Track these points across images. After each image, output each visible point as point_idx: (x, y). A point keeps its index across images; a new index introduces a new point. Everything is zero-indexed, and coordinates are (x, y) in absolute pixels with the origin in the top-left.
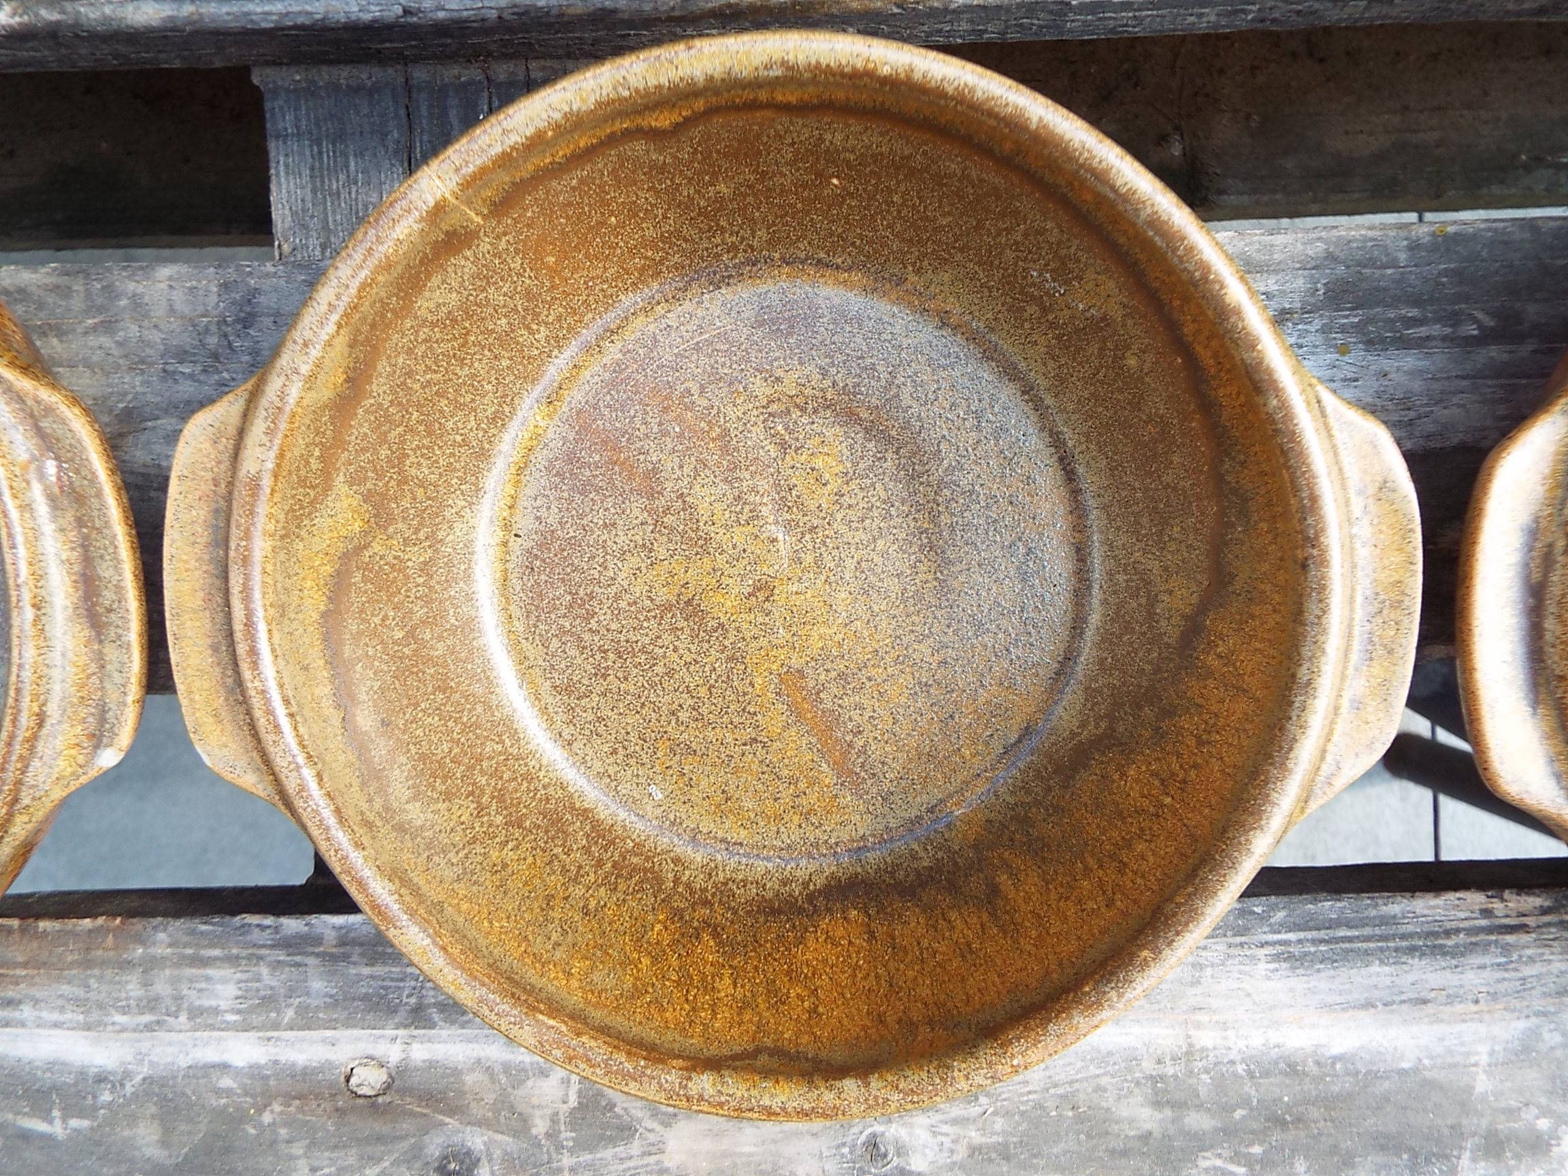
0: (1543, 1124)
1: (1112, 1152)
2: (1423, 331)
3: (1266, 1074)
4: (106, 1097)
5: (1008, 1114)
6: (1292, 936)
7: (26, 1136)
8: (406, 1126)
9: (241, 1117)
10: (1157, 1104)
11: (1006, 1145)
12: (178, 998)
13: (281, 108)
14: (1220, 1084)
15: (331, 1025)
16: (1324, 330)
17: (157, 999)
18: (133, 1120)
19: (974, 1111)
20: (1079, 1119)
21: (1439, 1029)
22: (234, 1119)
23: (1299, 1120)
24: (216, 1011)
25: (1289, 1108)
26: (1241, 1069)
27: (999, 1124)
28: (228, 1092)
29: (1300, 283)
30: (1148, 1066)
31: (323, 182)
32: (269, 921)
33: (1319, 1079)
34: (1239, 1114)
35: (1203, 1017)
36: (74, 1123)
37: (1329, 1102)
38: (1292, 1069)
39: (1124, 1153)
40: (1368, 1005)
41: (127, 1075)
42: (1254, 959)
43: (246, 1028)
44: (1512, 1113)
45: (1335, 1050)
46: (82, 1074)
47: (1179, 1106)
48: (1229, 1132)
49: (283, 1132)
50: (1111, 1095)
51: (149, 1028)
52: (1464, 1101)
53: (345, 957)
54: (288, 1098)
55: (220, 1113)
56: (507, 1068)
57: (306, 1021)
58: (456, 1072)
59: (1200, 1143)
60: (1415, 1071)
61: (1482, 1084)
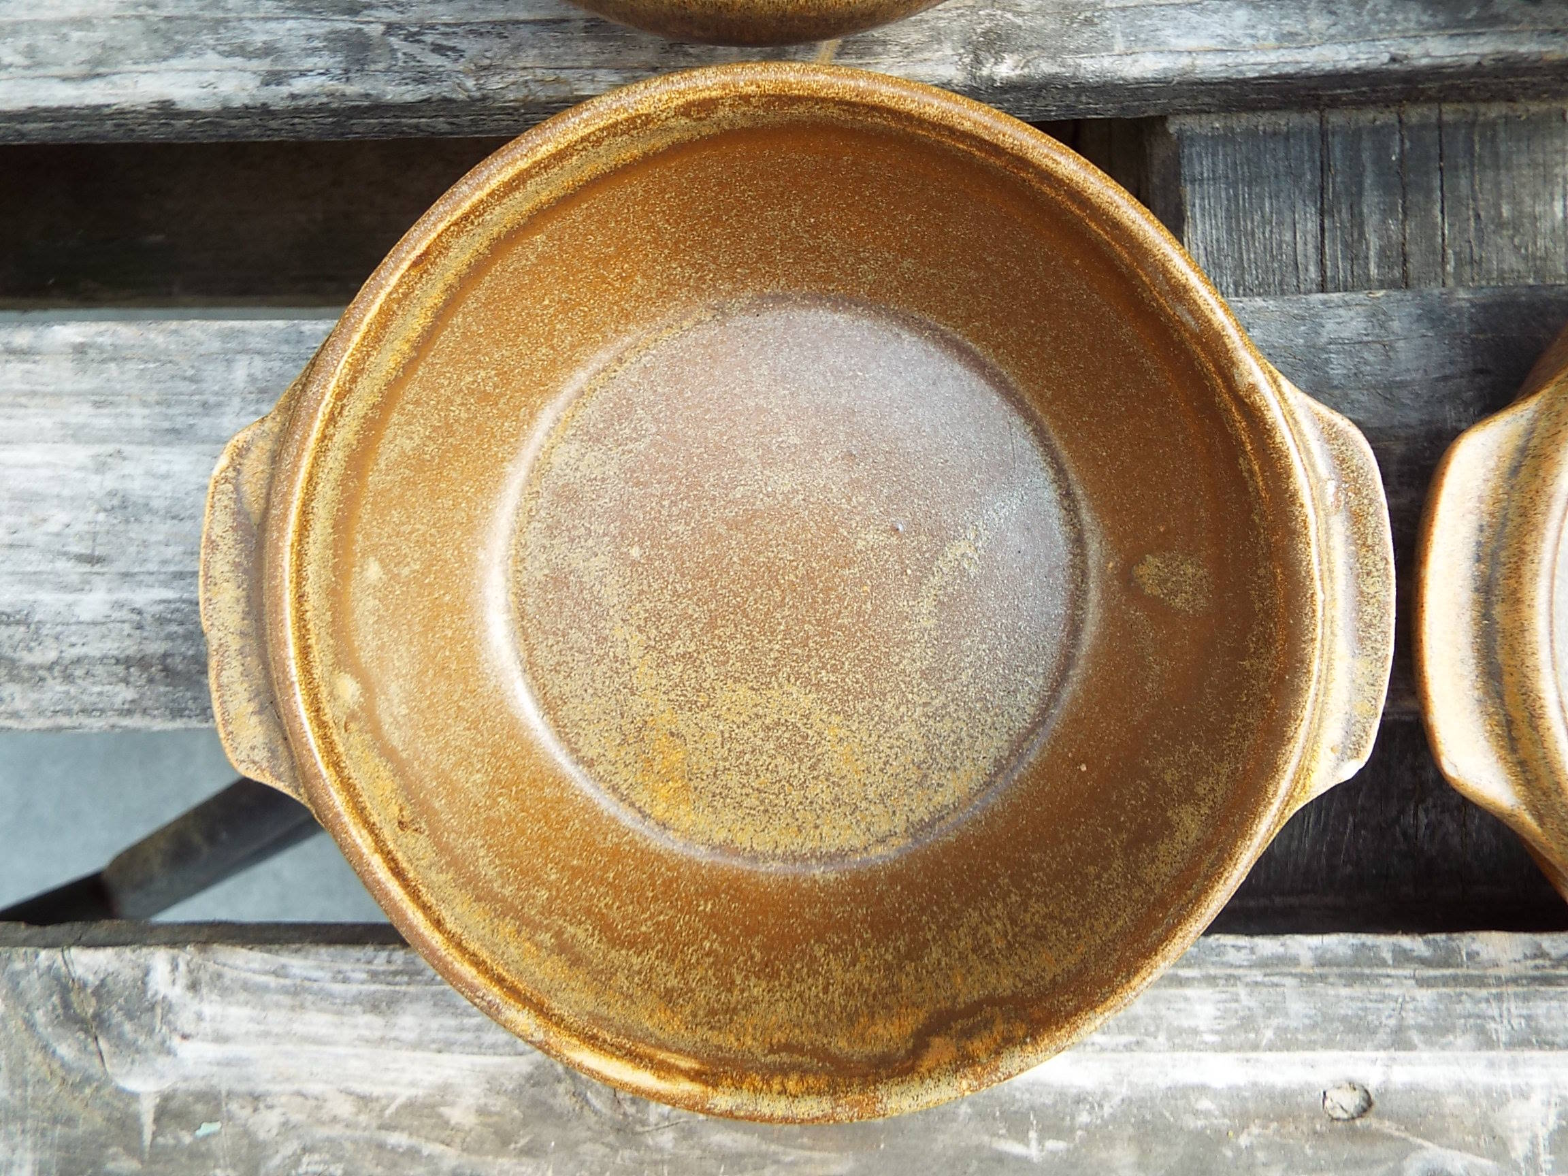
4: (1084, 1118)
7: (1000, 1159)
8: (1381, 1150)
9: (1219, 1138)
12: (1157, 1018)
13: (1199, 155)
15: (1311, 1046)
17: (1136, 1018)
18: (1110, 1140)
22: (1210, 1141)
24: (1195, 1032)
28: (1207, 1114)
31: (1238, 222)
32: (1243, 941)
36: (1051, 1144)
41: (1106, 1095)
43: (1226, 1048)
46: (1062, 1094)
49: (1261, 1156)
51: (1128, 1048)
53: (1323, 978)
54: (1266, 1119)
55: (1199, 1135)
56: (1488, 1092)
57: (1285, 1042)
58: (1436, 1095)
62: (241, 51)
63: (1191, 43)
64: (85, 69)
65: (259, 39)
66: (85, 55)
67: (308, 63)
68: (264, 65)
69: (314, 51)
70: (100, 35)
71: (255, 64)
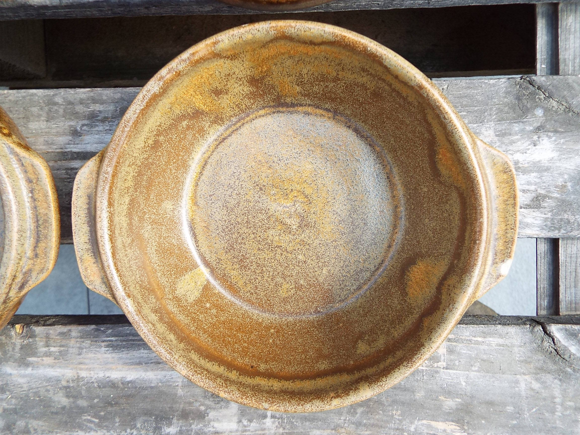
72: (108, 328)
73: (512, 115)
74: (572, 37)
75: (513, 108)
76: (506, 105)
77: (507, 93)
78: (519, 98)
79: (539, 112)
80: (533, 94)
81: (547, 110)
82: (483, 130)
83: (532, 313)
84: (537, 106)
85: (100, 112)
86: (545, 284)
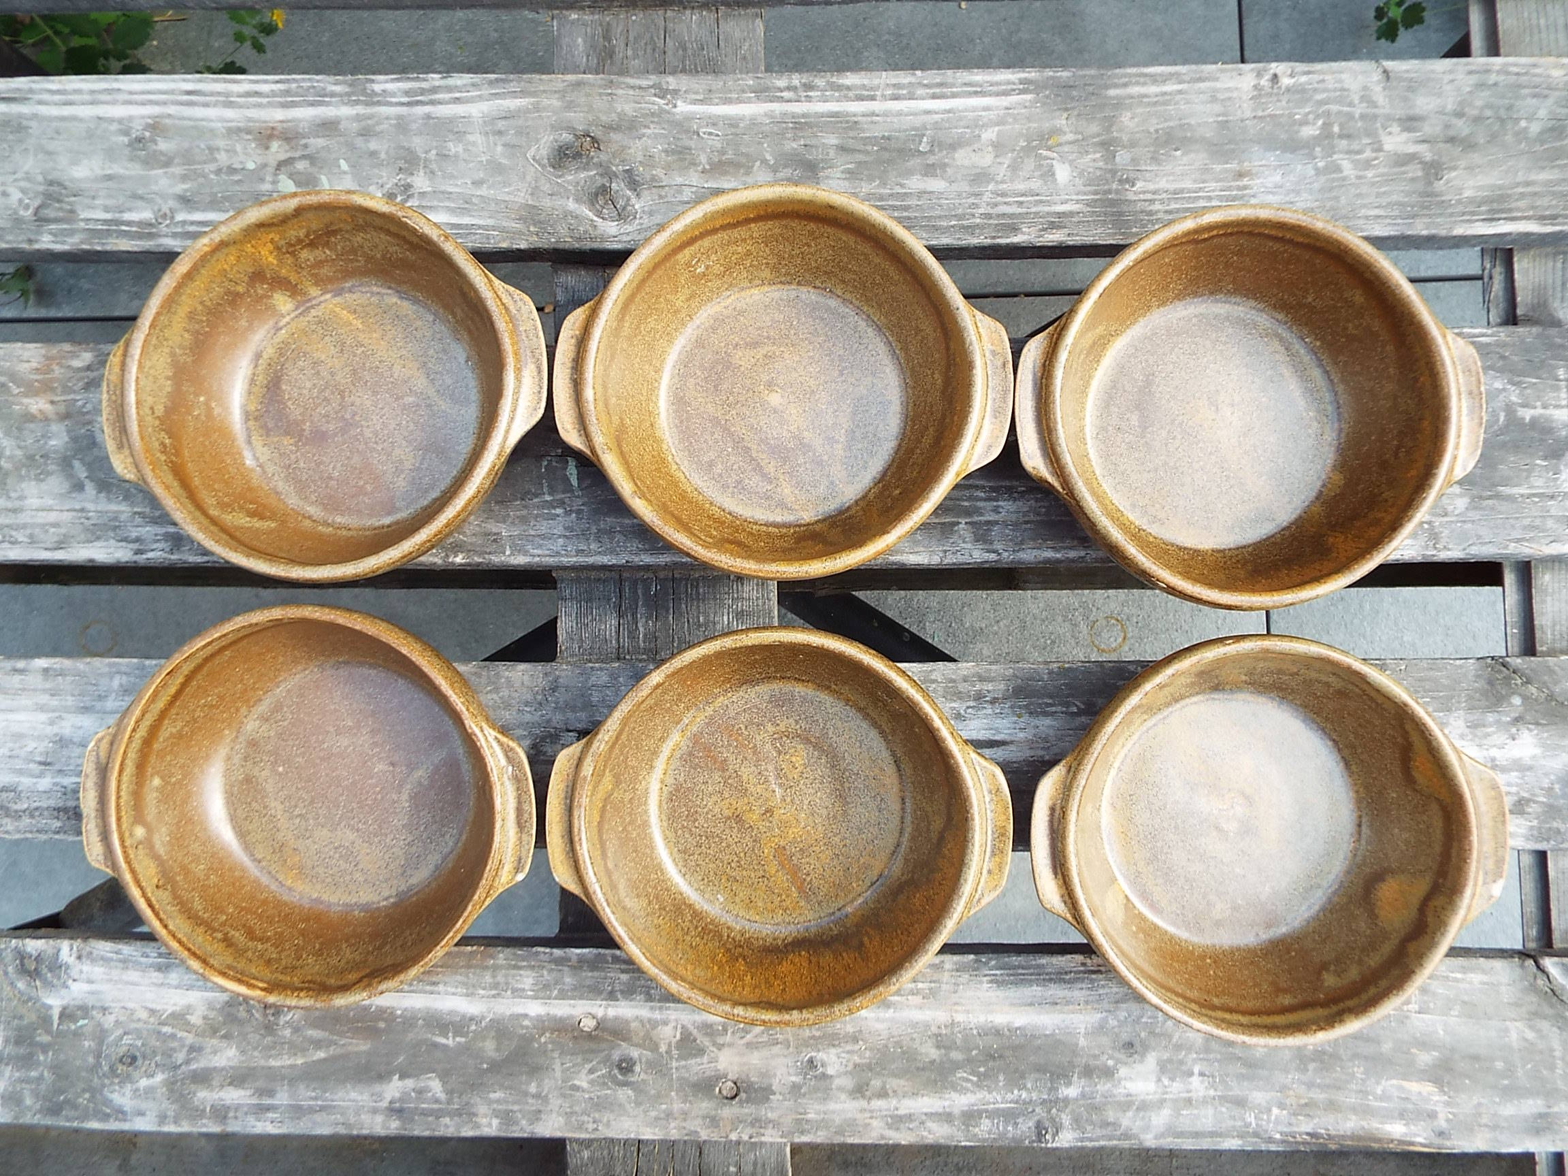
0: (1110, 1063)
1: (918, 1069)
2: (1054, 709)
3: (986, 1034)
4: (473, 1027)
5: (871, 1049)
6: (998, 972)
7: (435, 1045)
8: (604, 1045)
9: (532, 1039)
10: (938, 1047)
11: (870, 1064)
12: (507, 983)
13: (565, 588)
14: (966, 1038)
15: (573, 998)
16: (1011, 707)
17: (498, 983)
18: (484, 1039)
19: (857, 1047)
20: (903, 1053)
21: (1062, 1016)
22: (527, 1040)
23: (1001, 1057)
24: (524, 990)
25: (996, 1051)
26: (975, 1032)
27: (868, 1054)
28: (527, 1027)
29: (1002, 687)
30: (934, 1030)
32: (548, 950)
33: (1009, 1038)
34: (974, 1053)
35: (959, 1008)
36: (458, 1039)
37: (1015, 1048)
38: (997, 1032)
39: (923, 1069)
40: (1031, 1004)
41: (483, 1018)
42: (981, 982)
43: (537, 998)
44: (1096, 1057)
45: (1017, 1025)
46: (464, 1016)
47: (948, 1048)
48: (970, 1061)
49: (550, 1046)
50: (918, 1041)
51: (494, 996)
52: (1074, 1050)
53: (581, 968)
54: (553, 1031)
55: (522, 1037)
56: (649, 1020)
57: (562, 996)
58: (627, 1022)
59: (957, 1066)
60: (1052, 1035)
61: (1082, 1042)
62: (125, 540)
63: (539, 552)
64: (55, 545)
65: (134, 535)
66: (56, 539)
67: (155, 546)
68: (136, 546)
69: (158, 541)
70: (63, 531)
71: (131, 546)
72: (991, 959)
73: (1484, 703)
74: (1549, 599)
75: (1485, 694)
76: (1476, 690)
77: (1478, 676)
78: (1491, 683)
79: (1517, 701)
80: (1507, 679)
81: (1525, 698)
82: (1451, 720)
83: (1519, 946)
84: (1513, 693)
85: (988, 691)
86: (1532, 908)
